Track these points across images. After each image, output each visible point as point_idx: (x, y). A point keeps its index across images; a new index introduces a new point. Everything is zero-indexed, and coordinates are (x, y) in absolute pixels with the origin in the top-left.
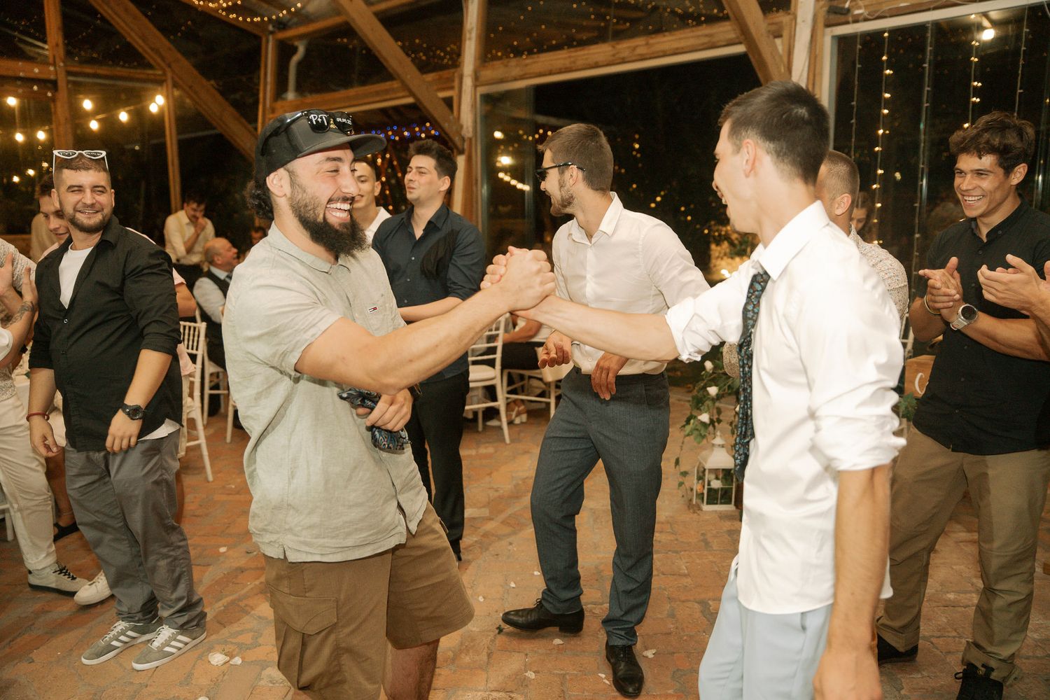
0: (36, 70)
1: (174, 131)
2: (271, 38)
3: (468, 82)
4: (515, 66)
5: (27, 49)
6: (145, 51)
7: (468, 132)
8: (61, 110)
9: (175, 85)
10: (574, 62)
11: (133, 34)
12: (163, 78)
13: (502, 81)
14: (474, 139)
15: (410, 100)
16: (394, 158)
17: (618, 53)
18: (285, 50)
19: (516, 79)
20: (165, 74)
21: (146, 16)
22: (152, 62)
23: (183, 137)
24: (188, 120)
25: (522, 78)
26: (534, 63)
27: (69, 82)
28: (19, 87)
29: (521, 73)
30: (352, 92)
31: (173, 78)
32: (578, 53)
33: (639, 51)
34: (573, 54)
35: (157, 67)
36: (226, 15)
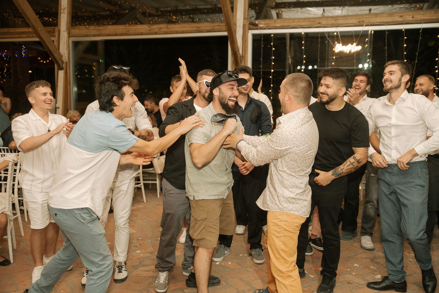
7: (66, 59)
10: (128, 31)
13: (86, 36)
14: (68, 63)
17: (152, 29)
19: (95, 36)
26: (105, 29)
29: (98, 33)
32: (130, 28)
33: (163, 30)
34: (127, 28)
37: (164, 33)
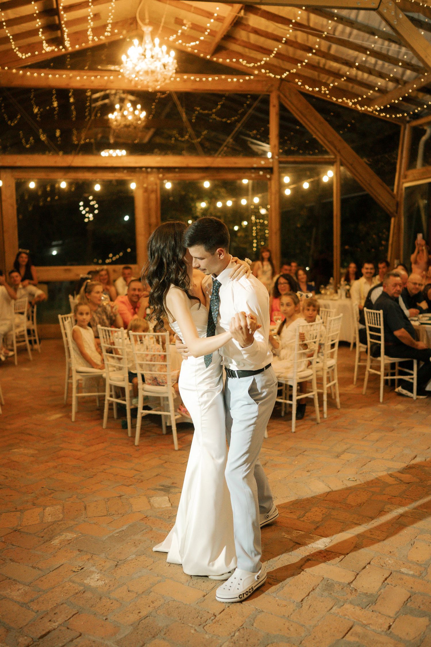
0: (262, 162)
1: (339, 194)
2: (408, 126)
6: (325, 143)
8: (273, 185)
9: (342, 164)
11: (319, 133)
12: (335, 160)
20: (336, 158)
21: (327, 120)
22: (328, 150)
23: (346, 196)
27: (280, 167)
28: (252, 173)
31: (341, 160)
35: (331, 153)
36: (379, 114)
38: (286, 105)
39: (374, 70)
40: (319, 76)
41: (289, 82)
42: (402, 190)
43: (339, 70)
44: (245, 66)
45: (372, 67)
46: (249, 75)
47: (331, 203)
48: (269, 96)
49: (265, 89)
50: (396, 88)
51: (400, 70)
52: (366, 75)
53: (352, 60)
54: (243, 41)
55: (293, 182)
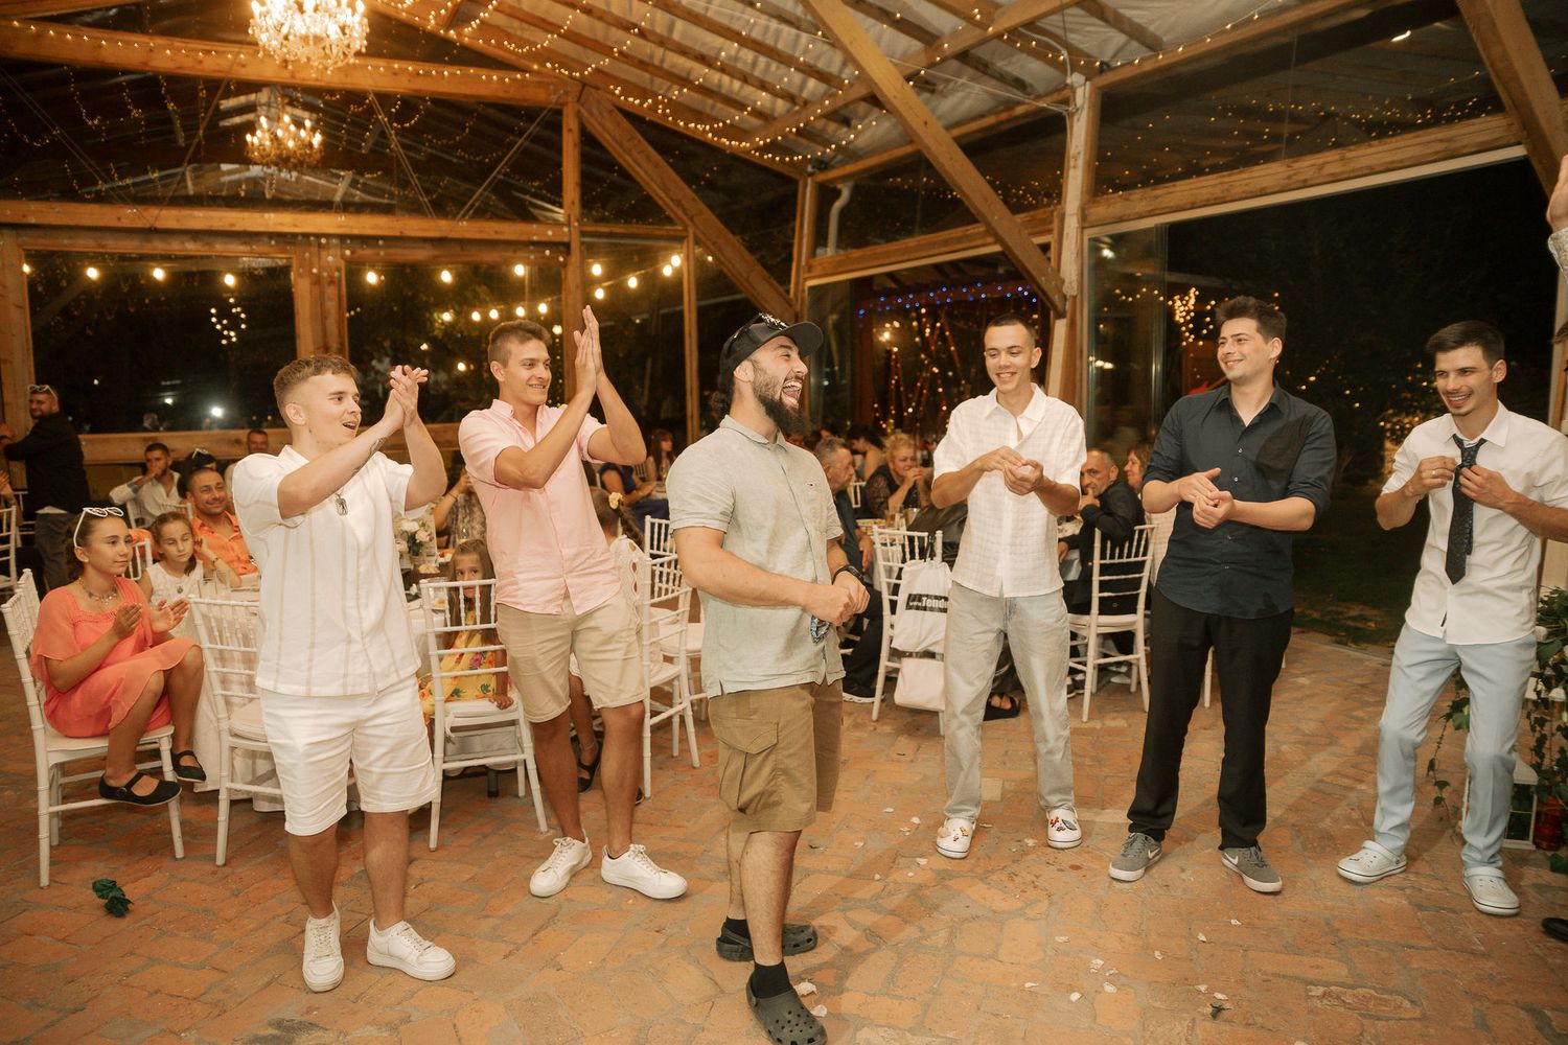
0: (550, 233)
1: (693, 297)
2: (809, 180)
3: (1072, 224)
4: (1139, 200)
5: (536, 212)
6: (665, 202)
7: (1071, 288)
8: (571, 278)
9: (697, 242)
10: (1228, 190)
11: (653, 184)
12: (684, 234)
13: (1121, 220)
14: (1079, 298)
15: (997, 248)
16: (946, 327)
17: (1295, 175)
18: (827, 194)
19: (1141, 217)
20: (686, 229)
21: (668, 162)
22: (673, 216)
23: (703, 303)
24: (712, 282)
25: (1151, 214)
26: (1167, 193)
27: (583, 243)
28: (531, 252)
29: (1151, 208)
30: (911, 242)
31: (695, 234)
32: (1233, 178)
33: (1330, 169)
34: (1226, 179)
35: (678, 222)
36: (761, 155)
37: (1331, 179)
38: (593, 131)
39: (752, 75)
40: (652, 82)
41: (597, 88)
42: (803, 291)
43: (689, 72)
44: (513, 52)
45: (747, 69)
46: (523, 71)
47: (681, 313)
48: (559, 112)
49: (554, 98)
50: (788, 111)
51: (797, 77)
52: (737, 84)
53: (713, 54)
54: (511, 7)
55: (608, 276)
